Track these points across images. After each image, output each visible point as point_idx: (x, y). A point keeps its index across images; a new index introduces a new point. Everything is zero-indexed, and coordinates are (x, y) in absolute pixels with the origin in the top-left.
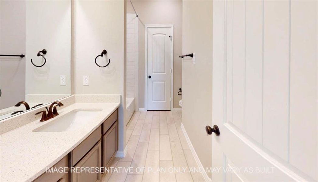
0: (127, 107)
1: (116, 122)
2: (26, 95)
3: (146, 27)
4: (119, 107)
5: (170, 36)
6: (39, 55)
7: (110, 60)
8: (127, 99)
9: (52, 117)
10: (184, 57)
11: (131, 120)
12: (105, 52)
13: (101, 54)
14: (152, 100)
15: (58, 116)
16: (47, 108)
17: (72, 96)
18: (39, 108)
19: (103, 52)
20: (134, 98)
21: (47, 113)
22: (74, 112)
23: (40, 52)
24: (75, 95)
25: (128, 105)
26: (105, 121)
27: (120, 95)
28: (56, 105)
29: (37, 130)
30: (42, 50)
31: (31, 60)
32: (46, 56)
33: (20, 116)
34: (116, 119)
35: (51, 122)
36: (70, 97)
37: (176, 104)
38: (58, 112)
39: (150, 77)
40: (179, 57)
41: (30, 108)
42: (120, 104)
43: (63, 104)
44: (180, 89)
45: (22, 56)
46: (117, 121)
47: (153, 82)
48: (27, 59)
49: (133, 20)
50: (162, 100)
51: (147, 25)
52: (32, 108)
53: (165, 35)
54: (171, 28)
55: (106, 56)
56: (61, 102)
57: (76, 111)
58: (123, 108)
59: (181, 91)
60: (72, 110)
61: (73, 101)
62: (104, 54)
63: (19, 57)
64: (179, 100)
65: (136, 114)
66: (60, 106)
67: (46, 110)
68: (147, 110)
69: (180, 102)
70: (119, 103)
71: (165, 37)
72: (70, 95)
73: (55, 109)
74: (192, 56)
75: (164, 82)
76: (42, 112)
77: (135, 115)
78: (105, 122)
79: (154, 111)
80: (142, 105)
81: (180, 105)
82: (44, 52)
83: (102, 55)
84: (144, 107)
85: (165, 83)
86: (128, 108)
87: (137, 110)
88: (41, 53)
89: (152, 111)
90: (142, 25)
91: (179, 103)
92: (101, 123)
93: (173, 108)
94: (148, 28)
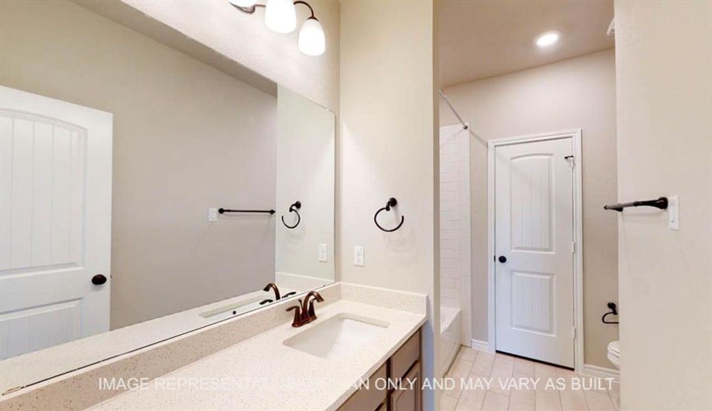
0: (441, 331)
1: (418, 365)
2: (276, 273)
3: (491, 145)
4: (424, 324)
5: (566, 158)
6: (291, 210)
7: (403, 217)
8: (443, 309)
9: (308, 322)
10: (624, 208)
11: (452, 367)
12: (393, 202)
13: (385, 207)
14: (512, 324)
15: (315, 322)
16: (300, 301)
17: (337, 284)
18: (291, 299)
19: (389, 203)
20: (459, 310)
21: (301, 312)
22: (340, 318)
23: (293, 205)
24: (341, 283)
25: (444, 326)
26: (394, 354)
27: (426, 295)
28: (312, 297)
29: (289, 343)
30: (295, 202)
31: (282, 217)
32: (300, 211)
33: (268, 310)
34: (418, 356)
35: (306, 331)
36: (332, 285)
37: (595, 355)
38: (317, 312)
39: (503, 260)
40: (605, 208)
41: (281, 297)
42: (424, 319)
43: (323, 297)
44: (612, 306)
45: (272, 212)
46: (418, 361)
47: (512, 274)
48: (278, 215)
49: (455, 136)
50: (542, 331)
51: (493, 141)
52: (283, 297)
53: (552, 155)
54: (571, 137)
55: (396, 210)
56: (320, 294)
57: (342, 316)
58: (434, 331)
59: (615, 313)
60: (336, 314)
61: (337, 295)
62: (392, 206)
63: (269, 213)
64: (608, 343)
65: (466, 356)
66: (318, 301)
67: (299, 305)
68: (494, 352)
69: (613, 347)
70: (424, 316)
71: (549, 161)
72: (333, 281)
73: (311, 304)
74: (662, 204)
75: (548, 277)
76: (295, 309)
77: (464, 357)
78: (394, 358)
79: (517, 359)
80: (480, 331)
81: (610, 357)
82: (298, 205)
83: (388, 209)
84: (487, 340)
85: (550, 281)
86: (444, 332)
87: (467, 343)
88: (294, 208)
89: (512, 358)
90: (480, 142)
91: (607, 351)
92: (386, 359)
93: (585, 362)
94: (495, 146)
